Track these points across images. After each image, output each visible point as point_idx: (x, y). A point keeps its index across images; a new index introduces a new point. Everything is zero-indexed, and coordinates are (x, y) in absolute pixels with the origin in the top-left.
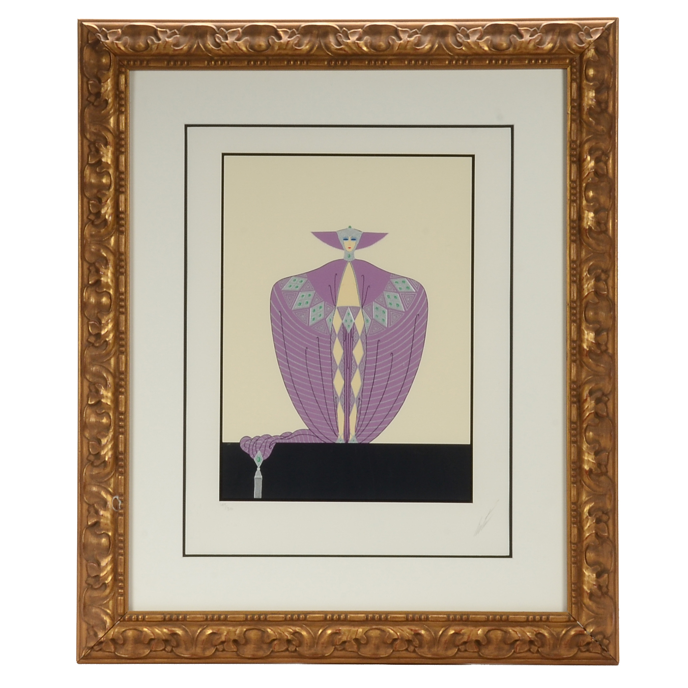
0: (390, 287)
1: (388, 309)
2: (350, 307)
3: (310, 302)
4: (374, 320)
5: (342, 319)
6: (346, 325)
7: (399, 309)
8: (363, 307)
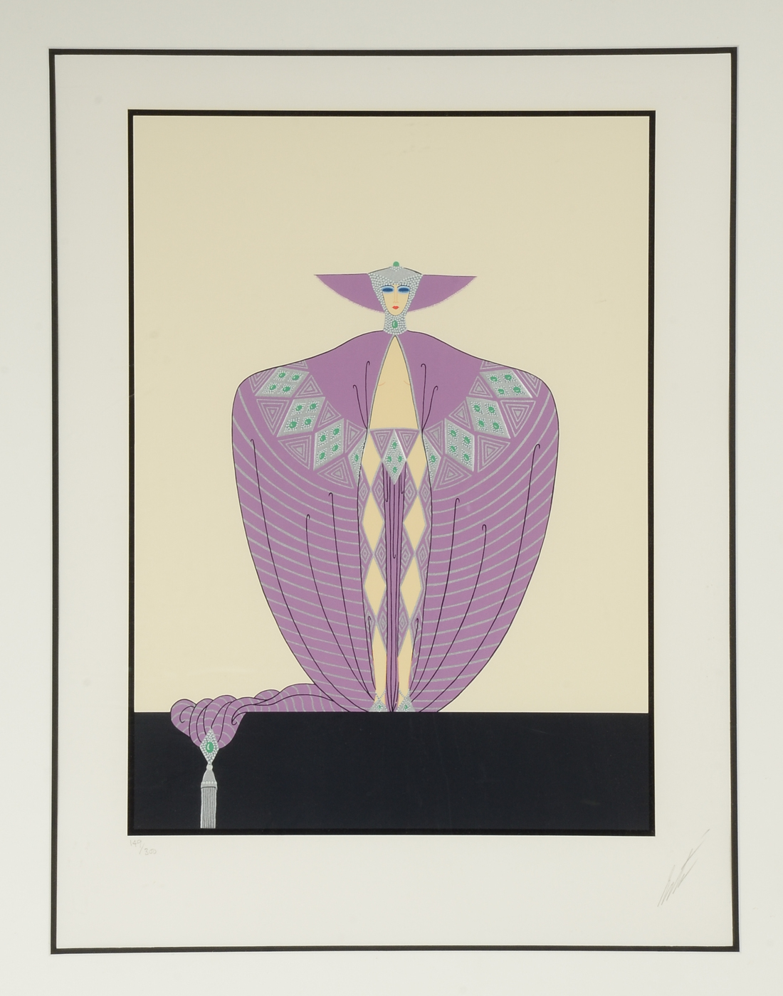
1: (476, 434)
3: (314, 419)
4: (447, 456)
5: (382, 456)
6: (389, 468)
7: (498, 433)
8: (424, 430)
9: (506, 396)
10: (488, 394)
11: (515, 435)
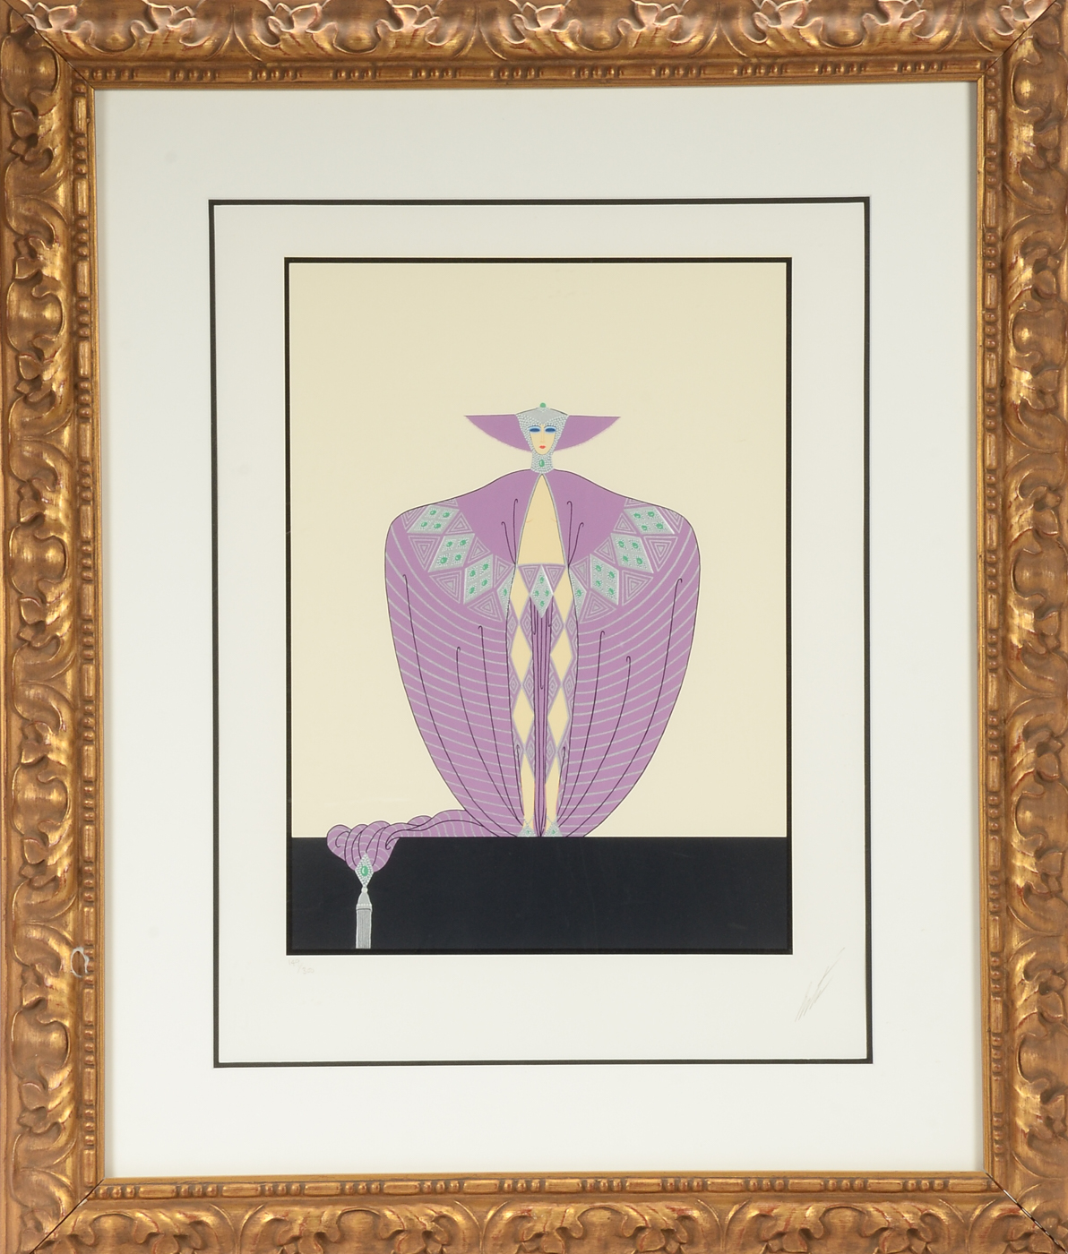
0: (623, 525)
2: (544, 566)
4: (592, 590)
6: (537, 602)
7: (642, 568)
9: (649, 532)
10: (632, 531)
11: (658, 570)
